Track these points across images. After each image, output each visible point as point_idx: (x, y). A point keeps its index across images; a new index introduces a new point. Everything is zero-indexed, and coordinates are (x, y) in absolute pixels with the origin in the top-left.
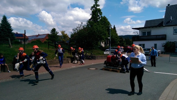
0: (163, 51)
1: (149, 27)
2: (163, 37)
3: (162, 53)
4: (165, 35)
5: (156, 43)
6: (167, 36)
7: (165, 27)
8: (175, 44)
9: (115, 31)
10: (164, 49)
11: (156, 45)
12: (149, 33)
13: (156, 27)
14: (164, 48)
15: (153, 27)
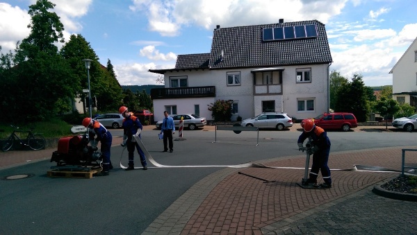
0: (211, 118)
1: (184, 70)
2: (210, 92)
3: (208, 123)
4: (214, 87)
5: (197, 104)
6: (217, 90)
7: (213, 71)
8: (230, 105)
9: (113, 75)
10: (212, 115)
11: (197, 107)
12: (184, 82)
13: (196, 69)
14: (211, 112)
15: (190, 70)
